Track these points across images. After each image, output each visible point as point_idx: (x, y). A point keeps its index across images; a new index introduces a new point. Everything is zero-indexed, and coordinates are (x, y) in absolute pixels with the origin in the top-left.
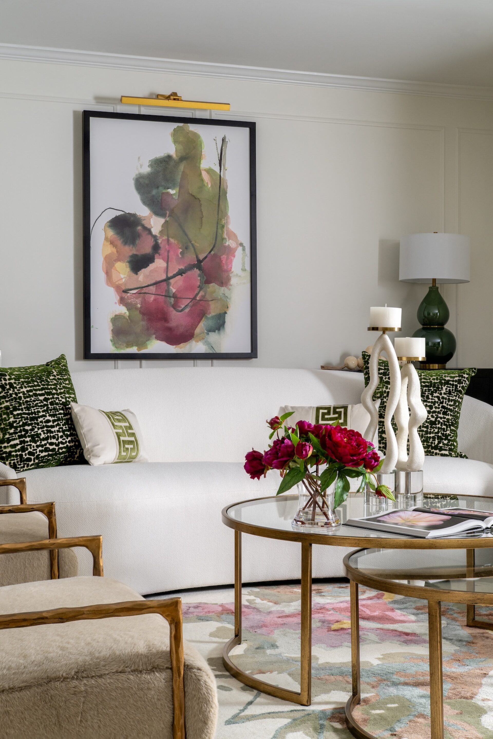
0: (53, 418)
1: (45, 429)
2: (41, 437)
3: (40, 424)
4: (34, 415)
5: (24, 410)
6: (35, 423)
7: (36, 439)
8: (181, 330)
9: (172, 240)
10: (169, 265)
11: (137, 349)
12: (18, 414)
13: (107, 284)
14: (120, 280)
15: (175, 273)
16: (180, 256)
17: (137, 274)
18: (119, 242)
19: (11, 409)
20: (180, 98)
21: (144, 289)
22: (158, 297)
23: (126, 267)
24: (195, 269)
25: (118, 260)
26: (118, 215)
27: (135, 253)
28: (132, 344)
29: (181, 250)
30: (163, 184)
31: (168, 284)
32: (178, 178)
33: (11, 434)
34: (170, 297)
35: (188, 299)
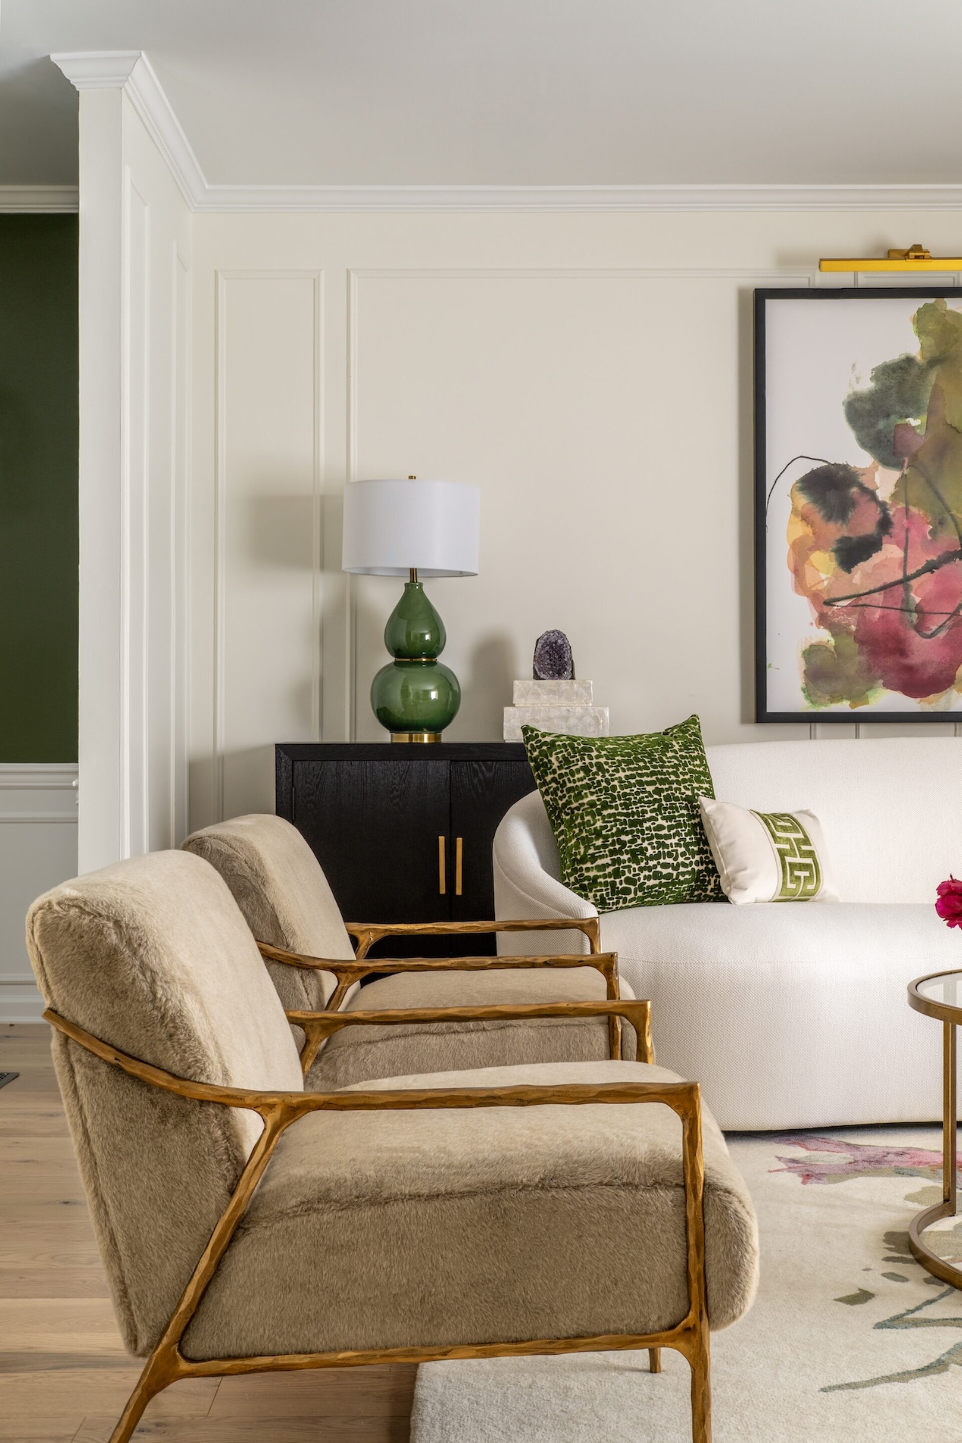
0: (669, 823)
1: (655, 840)
2: (648, 854)
3: (646, 832)
4: (636, 817)
5: (620, 808)
6: (638, 831)
7: (640, 857)
8: (931, 670)
9: (914, 510)
10: (909, 554)
11: (850, 706)
12: (610, 816)
13: (797, 591)
14: (819, 583)
15: (920, 567)
16: (929, 537)
17: (849, 572)
18: (818, 516)
19: (599, 807)
20: (927, 254)
21: (863, 597)
22: (888, 611)
23: (831, 560)
24: (958, 560)
25: (816, 547)
26: (815, 469)
27: (846, 534)
28: (841, 696)
29: (931, 527)
30: (898, 408)
31: (907, 589)
32: (926, 398)
33: (597, 848)
34: (911, 611)
35: (944, 615)
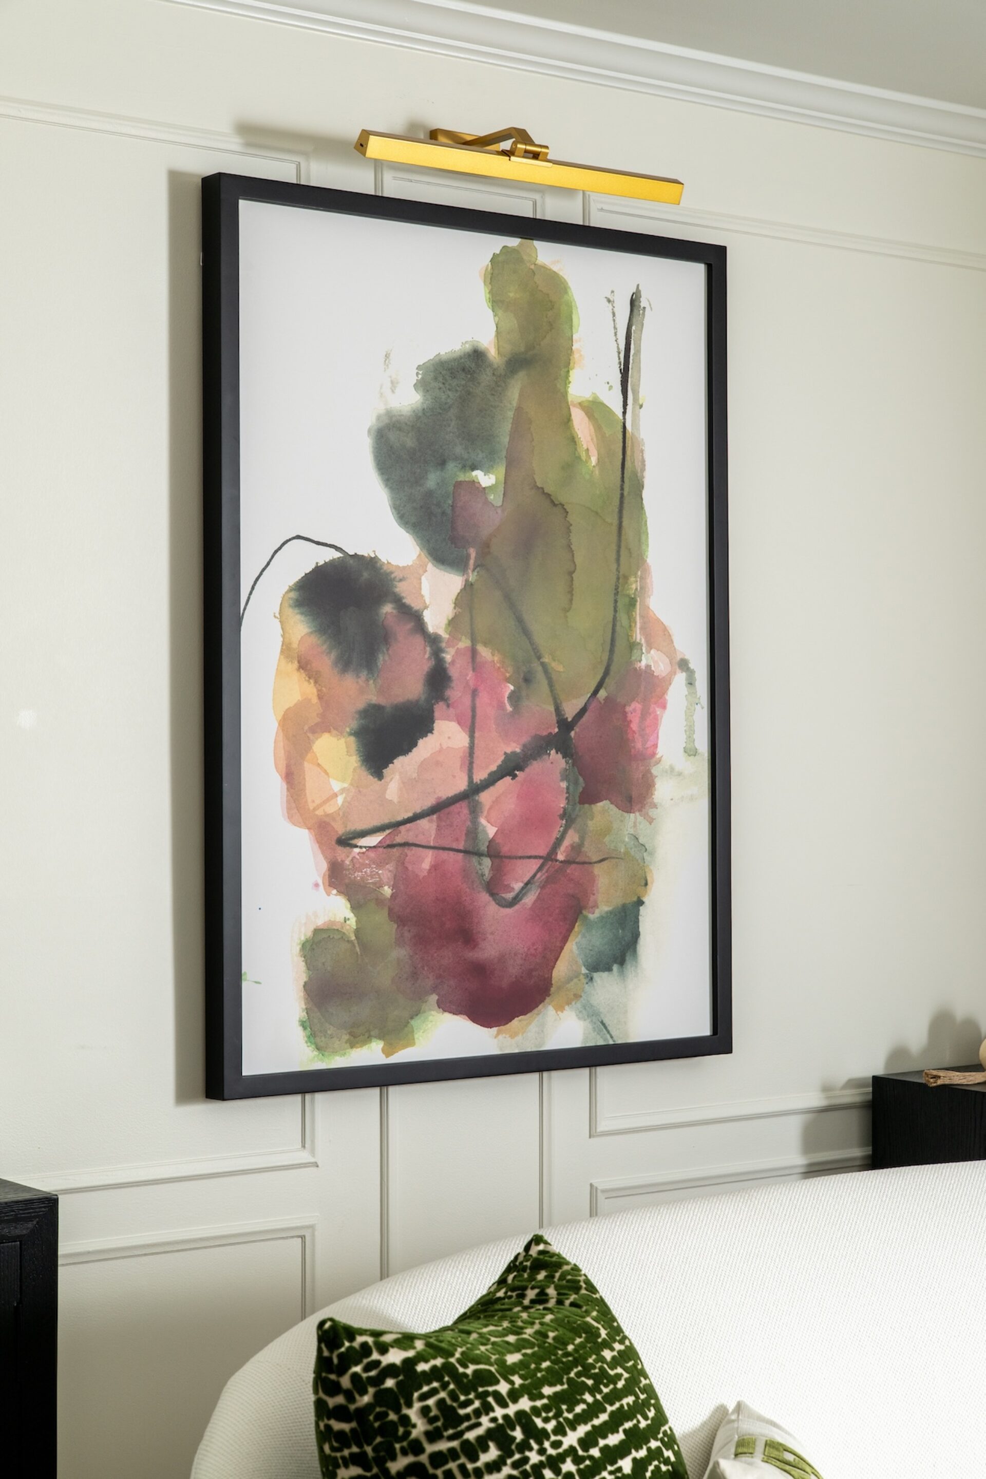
8: (514, 969)
9: (485, 652)
10: (476, 742)
11: (383, 1051)
13: (290, 818)
14: (328, 800)
15: (493, 768)
16: (509, 708)
17: (379, 775)
18: (326, 663)
20: (543, 150)
21: (402, 828)
22: (445, 855)
23: (348, 753)
24: (553, 752)
25: (323, 727)
26: (321, 563)
27: (374, 699)
28: (369, 1031)
29: (512, 688)
30: (459, 450)
31: (475, 810)
32: (504, 433)
34: (480, 854)
35: (533, 861)
